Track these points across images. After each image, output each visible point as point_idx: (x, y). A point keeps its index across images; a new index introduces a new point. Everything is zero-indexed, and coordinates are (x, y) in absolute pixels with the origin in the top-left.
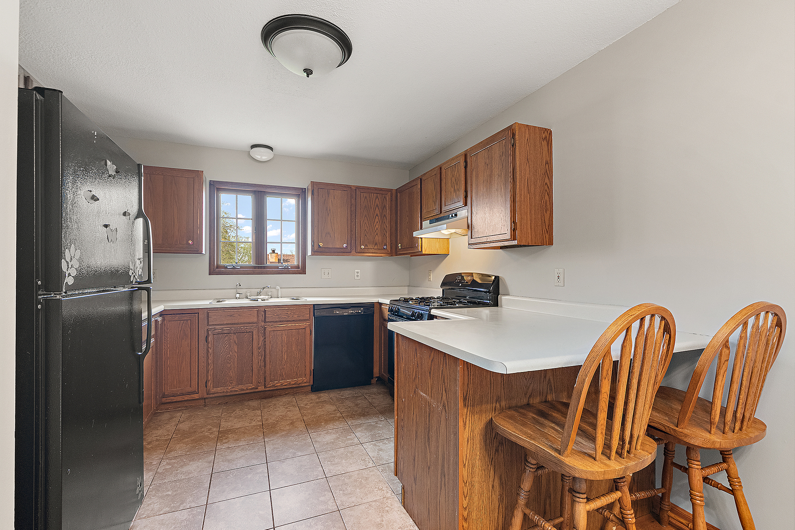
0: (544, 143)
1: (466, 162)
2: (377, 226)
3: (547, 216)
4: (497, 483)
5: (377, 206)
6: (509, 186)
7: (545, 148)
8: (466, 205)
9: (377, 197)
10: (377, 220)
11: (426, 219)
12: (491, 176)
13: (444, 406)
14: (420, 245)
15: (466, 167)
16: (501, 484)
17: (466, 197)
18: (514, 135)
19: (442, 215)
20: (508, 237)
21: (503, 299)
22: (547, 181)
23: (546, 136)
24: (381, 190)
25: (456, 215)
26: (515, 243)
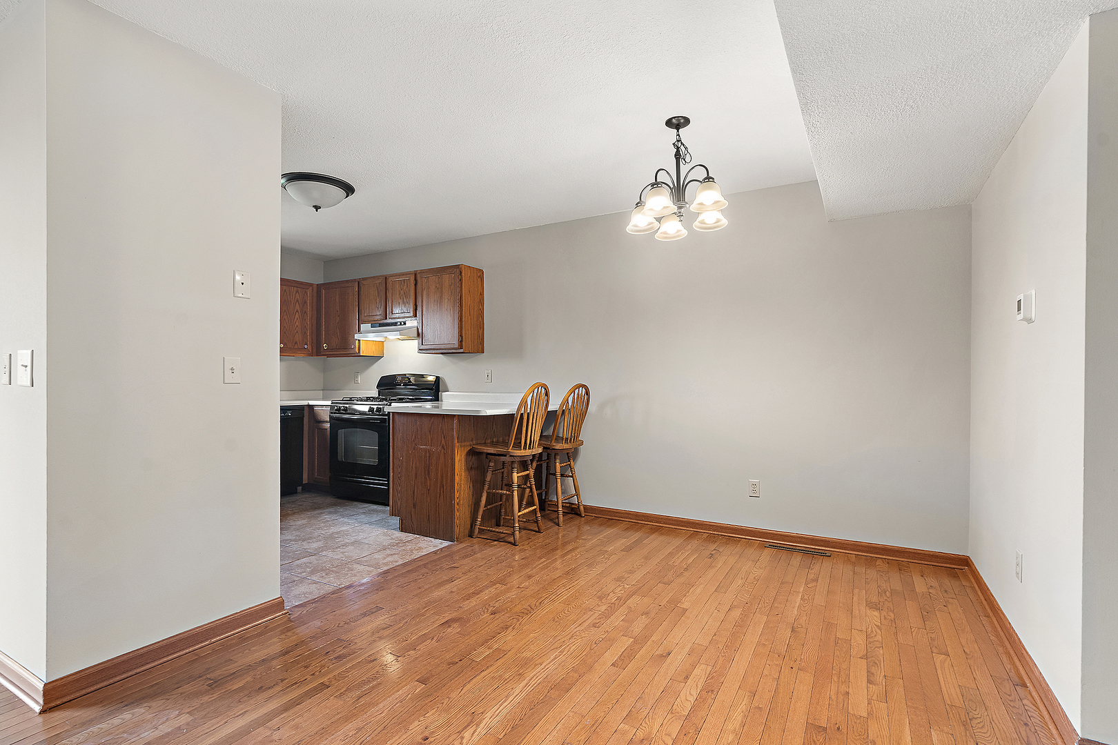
0: (479, 280)
1: (416, 280)
2: (297, 323)
3: (481, 332)
4: (471, 486)
5: (297, 301)
6: (457, 309)
7: (480, 283)
8: (415, 316)
9: (297, 291)
10: (297, 316)
11: (365, 322)
12: (441, 298)
13: (443, 447)
14: (357, 346)
15: (416, 285)
16: (473, 486)
17: (416, 310)
18: (461, 273)
19: (385, 321)
20: (456, 346)
21: (444, 395)
22: (481, 307)
23: (479, 274)
24: (302, 283)
25: (405, 324)
26: (462, 351)
